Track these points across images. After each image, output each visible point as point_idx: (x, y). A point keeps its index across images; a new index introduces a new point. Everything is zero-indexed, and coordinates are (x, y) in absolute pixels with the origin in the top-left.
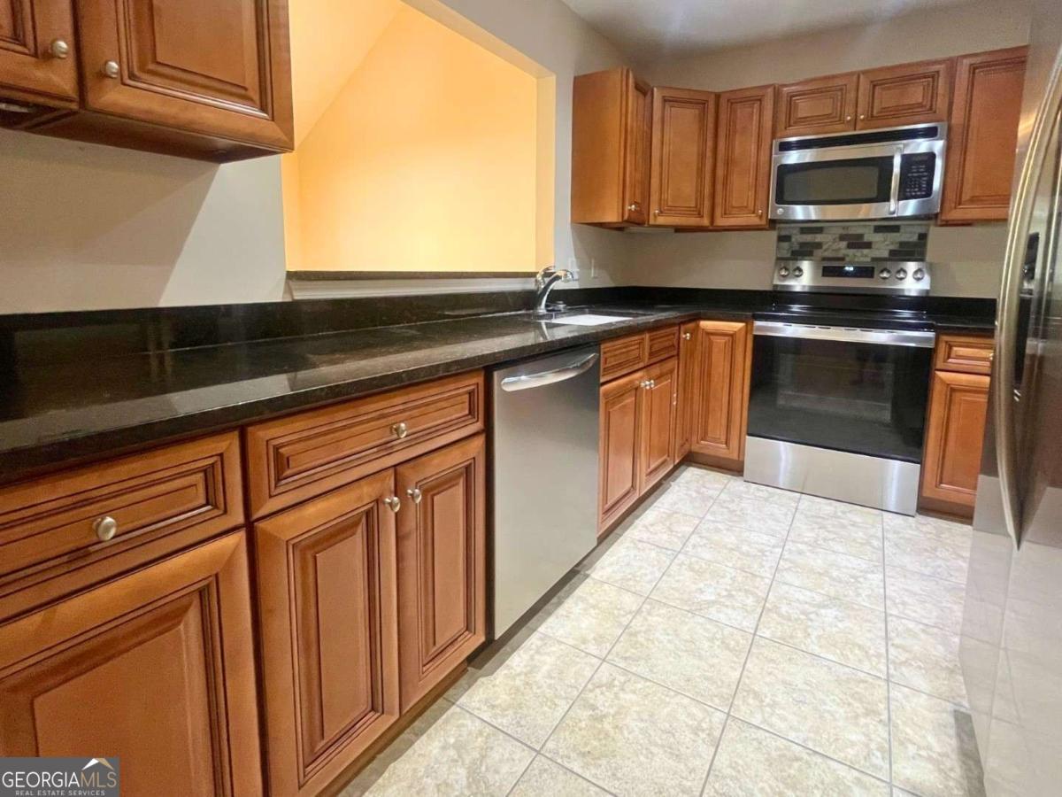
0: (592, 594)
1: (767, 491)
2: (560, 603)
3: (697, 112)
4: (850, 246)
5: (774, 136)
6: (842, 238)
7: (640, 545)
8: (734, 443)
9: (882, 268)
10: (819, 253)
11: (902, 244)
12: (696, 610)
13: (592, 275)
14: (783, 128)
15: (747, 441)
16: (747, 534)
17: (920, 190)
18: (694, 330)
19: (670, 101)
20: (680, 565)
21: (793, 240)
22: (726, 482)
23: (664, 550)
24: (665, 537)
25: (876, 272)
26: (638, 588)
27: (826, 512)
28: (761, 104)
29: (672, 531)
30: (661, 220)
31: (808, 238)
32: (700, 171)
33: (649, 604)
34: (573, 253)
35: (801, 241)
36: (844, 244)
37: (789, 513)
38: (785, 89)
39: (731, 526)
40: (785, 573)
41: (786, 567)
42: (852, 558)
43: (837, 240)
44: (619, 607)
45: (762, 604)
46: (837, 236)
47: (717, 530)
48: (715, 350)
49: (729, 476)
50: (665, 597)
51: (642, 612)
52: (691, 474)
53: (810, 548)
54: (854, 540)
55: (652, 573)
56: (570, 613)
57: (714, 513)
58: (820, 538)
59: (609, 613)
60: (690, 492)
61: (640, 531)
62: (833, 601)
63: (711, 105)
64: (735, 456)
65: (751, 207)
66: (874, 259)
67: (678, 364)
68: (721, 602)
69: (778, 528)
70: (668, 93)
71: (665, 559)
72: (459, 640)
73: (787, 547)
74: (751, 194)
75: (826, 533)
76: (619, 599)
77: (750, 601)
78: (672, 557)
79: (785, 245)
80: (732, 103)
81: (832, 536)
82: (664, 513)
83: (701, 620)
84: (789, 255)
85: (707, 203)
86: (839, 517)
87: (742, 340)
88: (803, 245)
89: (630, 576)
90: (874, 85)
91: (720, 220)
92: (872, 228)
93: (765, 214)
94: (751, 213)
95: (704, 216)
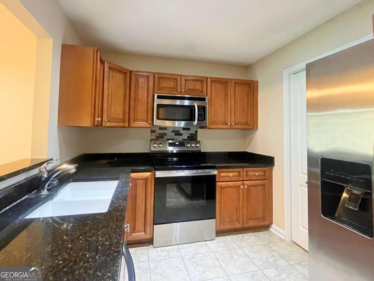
4: (176, 135)
6: (173, 131)
9: (187, 143)
10: (165, 137)
11: (191, 134)
15: (154, 228)
17: (202, 118)
19: (112, 69)
21: (156, 132)
25: (185, 144)
31: (162, 131)
32: (124, 102)
35: (160, 132)
36: (174, 134)
37: (181, 261)
38: (157, 75)
43: (171, 132)
46: (171, 131)
48: (138, 187)
65: (145, 119)
66: (183, 139)
74: (145, 114)
79: (154, 134)
80: (137, 76)
84: (155, 138)
85: (127, 117)
86: (197, 254)
87: (150, 180)
88: (160, 134)
90: (186, 80)
91: (132, 125)
92: (182, 128)
93: (152, 123)
94: (145, 122)
95: (126, 123)
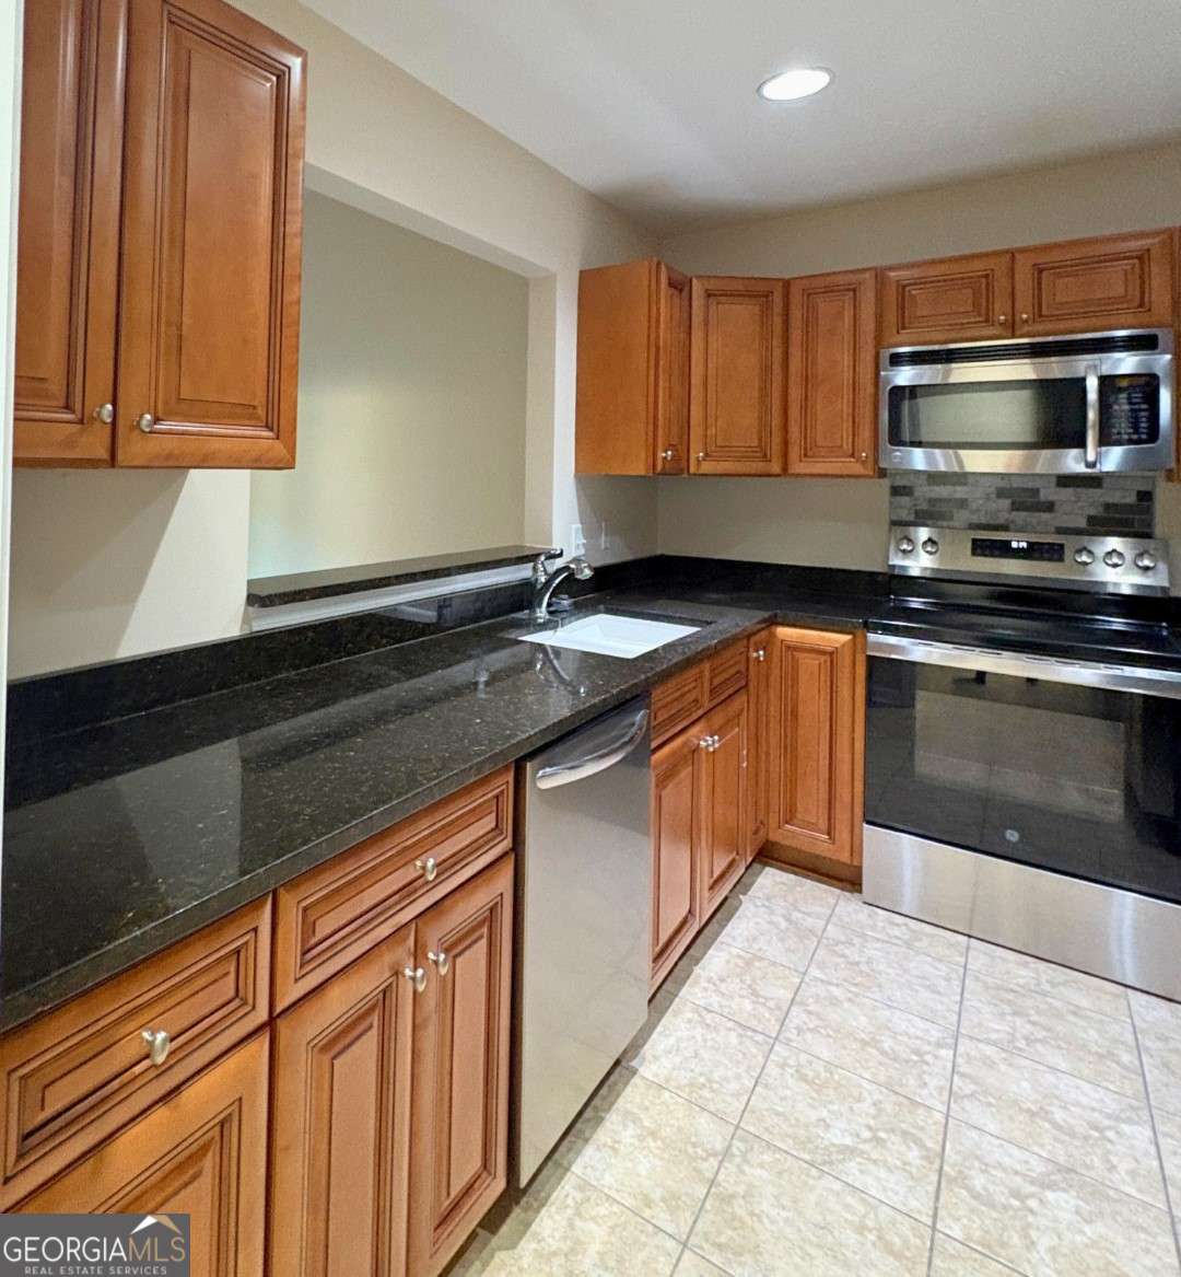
0: (647, 1109)
1: (906, 925)
2: (599, 1120)
3: (757, 309)
4: (1016, 507)
5: (879, 343)
6: (1001, 493)
7: (709, 1017)
8: (843, 834)
9: (1077, 547)
10: (962, 517)
11: (1109, 506)
12: (824, 1163)
13: (603, 547)
14: (895, 331)
15: (865, 832)
16: (887, 1013)
18: (768, 642)
19: (715, 295)
20: (783, 1066)
21: (919, 493)
22: (832, 901)
23: (749, 1033)
24: (748, 1005)
25: (1068, 553)
26: (721, 1106)
27: (1021, 981)
28: (855, 294)
29: (758, 996)
30: (707, 467)
31: (941, 491)
32: (764, 393)
33: (743, 1140)
34: (577, 517)
35: (932, 495)
36: (1006, 503)
37: (954, 976)
38: (892, 274)
39: (857, 995)
40: (966, 1103)
41: (968, 1091)
42: (1087, 1087)
43: (994, 496)
44: (693, 1139)
45: (936, 1166)
46: (993, 489)
47: (834, 1002)
48: (803, 677)
49: (837, 891)
50: (767, 1129)
51: (733, 1155)
52: (771, 879)
53: (1004, 1055)
54: (1083, 1047)
55: (738, 1077)
56: (618, 1142)
57: (822, 966)
58: (1018, 1035)
59: (680, 1151)
60: (775, 919)
61: (705, 989)
62: (1065, 1174)
63: (777, 298)
64: (845, 857)
65: (847, 447)
66: (1062, 531)
67: (748, 702)
68: (862, 1152)
69: (939, 1007)
70: (712, 285)
71: (754, 1051)
72: (476, 1186)
73: (961, 1049)
74: (847, 426)
75: (1028, 1026)
76: (691, 1125)
77: (914, 1155)
78: (767, 1048)
79: (905, 500)
80: (809, 295)
81: (1041, 1034)
82: (739, 957)
83: (837, 1186)
85: (777, 440)
86: (1045, 994)
87: (847, 661)
88: (933, 501)
89: (702, 1080)
90: (1039, 270)
91: (798, 467)
92: (1054, 480)
93: (871, 459)
94: (848, 457)
95: (774, 460)
